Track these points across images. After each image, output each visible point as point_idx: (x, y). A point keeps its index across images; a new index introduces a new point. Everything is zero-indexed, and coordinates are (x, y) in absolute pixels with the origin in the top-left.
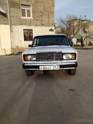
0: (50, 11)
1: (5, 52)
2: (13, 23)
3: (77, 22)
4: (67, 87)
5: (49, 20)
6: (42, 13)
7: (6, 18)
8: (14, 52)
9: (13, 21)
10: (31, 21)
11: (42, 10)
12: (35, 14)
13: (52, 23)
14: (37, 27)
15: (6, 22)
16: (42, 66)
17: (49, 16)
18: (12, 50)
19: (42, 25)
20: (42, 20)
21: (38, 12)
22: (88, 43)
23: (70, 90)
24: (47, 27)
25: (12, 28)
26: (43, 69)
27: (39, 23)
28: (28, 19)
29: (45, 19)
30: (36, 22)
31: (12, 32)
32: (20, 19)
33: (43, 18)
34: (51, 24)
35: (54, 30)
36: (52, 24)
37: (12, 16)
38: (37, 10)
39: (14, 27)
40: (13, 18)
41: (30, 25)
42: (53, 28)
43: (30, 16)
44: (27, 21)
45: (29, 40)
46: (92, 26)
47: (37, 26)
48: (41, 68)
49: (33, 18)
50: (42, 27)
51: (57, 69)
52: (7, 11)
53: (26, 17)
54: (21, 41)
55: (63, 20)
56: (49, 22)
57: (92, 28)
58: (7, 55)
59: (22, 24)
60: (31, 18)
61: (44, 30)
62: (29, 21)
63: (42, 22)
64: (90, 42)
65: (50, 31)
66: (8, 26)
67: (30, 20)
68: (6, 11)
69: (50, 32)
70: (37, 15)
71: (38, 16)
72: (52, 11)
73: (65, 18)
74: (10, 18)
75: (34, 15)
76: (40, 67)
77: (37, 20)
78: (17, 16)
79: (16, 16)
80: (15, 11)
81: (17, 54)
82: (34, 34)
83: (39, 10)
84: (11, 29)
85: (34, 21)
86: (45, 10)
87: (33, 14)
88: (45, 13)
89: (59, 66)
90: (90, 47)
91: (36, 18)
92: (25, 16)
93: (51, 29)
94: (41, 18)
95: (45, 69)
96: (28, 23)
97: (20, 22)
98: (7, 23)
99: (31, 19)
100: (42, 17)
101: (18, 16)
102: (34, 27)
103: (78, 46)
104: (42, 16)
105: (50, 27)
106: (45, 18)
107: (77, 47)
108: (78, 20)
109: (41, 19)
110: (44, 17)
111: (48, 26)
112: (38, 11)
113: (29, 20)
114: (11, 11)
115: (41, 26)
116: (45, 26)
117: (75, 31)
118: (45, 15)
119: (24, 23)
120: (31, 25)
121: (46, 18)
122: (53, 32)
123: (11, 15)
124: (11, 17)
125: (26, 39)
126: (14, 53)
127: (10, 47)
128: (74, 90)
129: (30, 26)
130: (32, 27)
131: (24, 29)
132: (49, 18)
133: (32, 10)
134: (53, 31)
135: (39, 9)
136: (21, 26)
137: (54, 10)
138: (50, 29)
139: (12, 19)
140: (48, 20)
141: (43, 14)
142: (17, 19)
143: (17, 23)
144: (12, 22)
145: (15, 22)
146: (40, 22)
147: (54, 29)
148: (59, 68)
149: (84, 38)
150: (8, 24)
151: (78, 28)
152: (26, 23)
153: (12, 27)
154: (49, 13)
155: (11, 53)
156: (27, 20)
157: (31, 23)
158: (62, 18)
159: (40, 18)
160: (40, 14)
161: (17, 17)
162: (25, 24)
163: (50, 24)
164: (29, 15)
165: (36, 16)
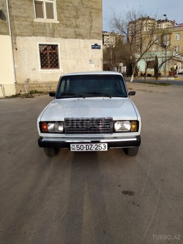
0: (94, 6)
1: (4, 92)
2: (17, 31)
3: (149, 23)
4: (119, 186)
5: (91, 27)
6: (77, 12)
7: (4, 21)
8: (21, 91)
9: (18, 28)
10: (55, 28)
11: (76, 5)
12: (63, 13)
13: (98, 32)
14: (67, 40)
15: (3, 30)
16: (76, 145)
17: (91, 16)
18: (16, 87)
19: (78, 36)
20: (77, 26)
21: (69, 8)
22: (168, 70)
23: (125, 193)
24: (87, 40)
25: (17, 41)
26: (76, 150)
27: (70, 31)
28: (49, 24)
29: (84, 24)
30: (65, 30)
31: (16, 49)
32: (32, 24)
33: (79, 22)
34: (95, 35)
35: (102, 47)
36: (98, 34)
37: (16, 17)
38: (66, 4)
39: (19, 40)
40: (17, 20)
41: (53, 35)
42: (100, 43)
43: (52, 18)
44: (47, 28)
45: (51, 67)
46: (179, 34)
47: (66, 38)
48: (74, 148)
49: (58, 22)
50: (78, 40)
51: (102, 150)
52: (5, 5)
53: (45, 20)
54: (34, 69)
55: (121, 23)
56: (91, 30)
57: (178, 39)
58: (7, 97)
59: (36, 34)
60: (54, 22)
61: (82, 46)
62: (51, 28)
63: (76, 30)
64: (172, 69)
65: (93, 48)
66: (8, 38)
67: (53, 26)
68: (3, 6)
69: (94, 50)
70: (67, 15)
71: (70, 17)
72: (98, 7)
73: (125, 19)
74: (12, 20)
75: (61, 15)
76: (71, 145)
77: (66, 25)
78: (25, 17)
79: (23, 16)
80: (21, 5)
81: (27, 96)
82: (61, 55)
83: (71, 5)
84: (14, 43)
85: (61, 28)
86: (83, 5)
87: (59, 14)
88: (82, 10)
89: (106, 144)
90: (172, 79)
91: (65, 21)
92: (42, 17)
93: (96, 45)
94: (75, 21)
95: (80, 150)
96: (48, 31)
97: (32, 28)
98: (6, 32)
99: (55, 24)
100: (77, 20)
101: (29, 17)
102: (60, 39)
103: (149, 75)
104: (77, 17)
105: (93, 40)
106: (84, 21)
107: (146, 78)
108: (150, 19)
109: (75, 23)
110: (81, 19)
111: (88, 37)
112: (69, 6)
113: (51, 25)
114: (12, 5)
115: (76, 38)
116: (83, 39)
117: (144, 48)
118: (84, 15)
119: (40, 31)
120: (55, 35)
121: (86, 20)
122: (99, 50)
123: (13, 14)
124: (14, 18)
125: (45, 65)
126: (21, 93)
127: (13, 82)
128: (131, 193)
129: (53, 39)
130: (56, 39)
131: (40, 45)
132: (92, 20)
133: (57, 5)
134: (100, 48)
135: (71, 3)
136: (34, 38)
137: (102, 5)
138: (94, 44)
139: (16, 23)
140: (88, 26)
141: (79, 13)
142: (26, 23)
143: (25, 31)
144: (16, 28)
145: (21, 29)
146: (73, 30)
147: (101, 45)
148: (107, 148)
149: (160, 62)
150: (7, 34)
151: (150, 41)
152: (43, 31)
153: (15, 40)
154: (92, 10)
155: (14, 93)
156: (47, 24)
157: (54, 31)
158: (118, 18)
159: (73, 20)
160: (74, 13)
161: (26, 19)
162: (43, 34)
163: (93, 33)
164: (50, 16)
165: (65, 16)
